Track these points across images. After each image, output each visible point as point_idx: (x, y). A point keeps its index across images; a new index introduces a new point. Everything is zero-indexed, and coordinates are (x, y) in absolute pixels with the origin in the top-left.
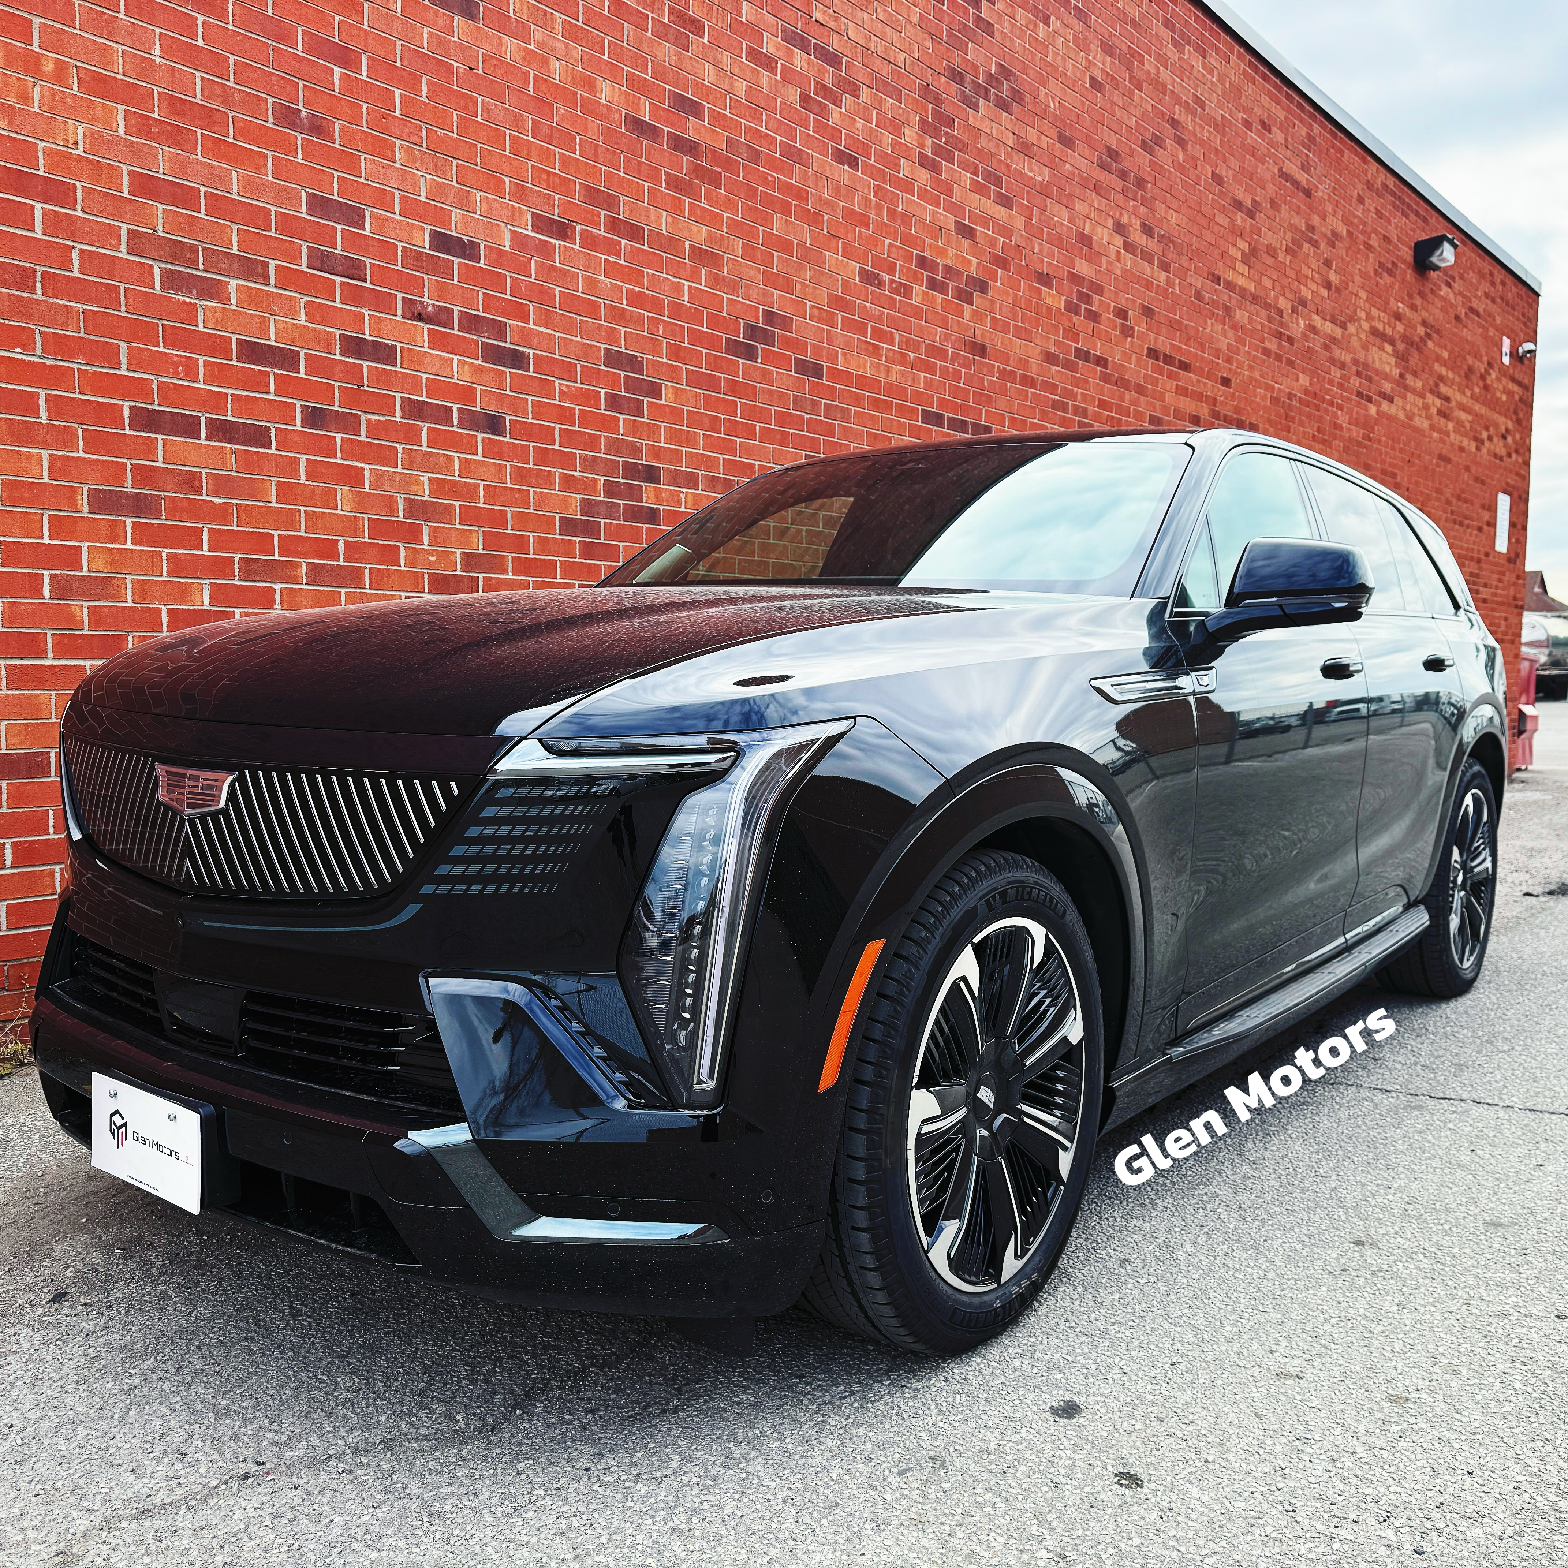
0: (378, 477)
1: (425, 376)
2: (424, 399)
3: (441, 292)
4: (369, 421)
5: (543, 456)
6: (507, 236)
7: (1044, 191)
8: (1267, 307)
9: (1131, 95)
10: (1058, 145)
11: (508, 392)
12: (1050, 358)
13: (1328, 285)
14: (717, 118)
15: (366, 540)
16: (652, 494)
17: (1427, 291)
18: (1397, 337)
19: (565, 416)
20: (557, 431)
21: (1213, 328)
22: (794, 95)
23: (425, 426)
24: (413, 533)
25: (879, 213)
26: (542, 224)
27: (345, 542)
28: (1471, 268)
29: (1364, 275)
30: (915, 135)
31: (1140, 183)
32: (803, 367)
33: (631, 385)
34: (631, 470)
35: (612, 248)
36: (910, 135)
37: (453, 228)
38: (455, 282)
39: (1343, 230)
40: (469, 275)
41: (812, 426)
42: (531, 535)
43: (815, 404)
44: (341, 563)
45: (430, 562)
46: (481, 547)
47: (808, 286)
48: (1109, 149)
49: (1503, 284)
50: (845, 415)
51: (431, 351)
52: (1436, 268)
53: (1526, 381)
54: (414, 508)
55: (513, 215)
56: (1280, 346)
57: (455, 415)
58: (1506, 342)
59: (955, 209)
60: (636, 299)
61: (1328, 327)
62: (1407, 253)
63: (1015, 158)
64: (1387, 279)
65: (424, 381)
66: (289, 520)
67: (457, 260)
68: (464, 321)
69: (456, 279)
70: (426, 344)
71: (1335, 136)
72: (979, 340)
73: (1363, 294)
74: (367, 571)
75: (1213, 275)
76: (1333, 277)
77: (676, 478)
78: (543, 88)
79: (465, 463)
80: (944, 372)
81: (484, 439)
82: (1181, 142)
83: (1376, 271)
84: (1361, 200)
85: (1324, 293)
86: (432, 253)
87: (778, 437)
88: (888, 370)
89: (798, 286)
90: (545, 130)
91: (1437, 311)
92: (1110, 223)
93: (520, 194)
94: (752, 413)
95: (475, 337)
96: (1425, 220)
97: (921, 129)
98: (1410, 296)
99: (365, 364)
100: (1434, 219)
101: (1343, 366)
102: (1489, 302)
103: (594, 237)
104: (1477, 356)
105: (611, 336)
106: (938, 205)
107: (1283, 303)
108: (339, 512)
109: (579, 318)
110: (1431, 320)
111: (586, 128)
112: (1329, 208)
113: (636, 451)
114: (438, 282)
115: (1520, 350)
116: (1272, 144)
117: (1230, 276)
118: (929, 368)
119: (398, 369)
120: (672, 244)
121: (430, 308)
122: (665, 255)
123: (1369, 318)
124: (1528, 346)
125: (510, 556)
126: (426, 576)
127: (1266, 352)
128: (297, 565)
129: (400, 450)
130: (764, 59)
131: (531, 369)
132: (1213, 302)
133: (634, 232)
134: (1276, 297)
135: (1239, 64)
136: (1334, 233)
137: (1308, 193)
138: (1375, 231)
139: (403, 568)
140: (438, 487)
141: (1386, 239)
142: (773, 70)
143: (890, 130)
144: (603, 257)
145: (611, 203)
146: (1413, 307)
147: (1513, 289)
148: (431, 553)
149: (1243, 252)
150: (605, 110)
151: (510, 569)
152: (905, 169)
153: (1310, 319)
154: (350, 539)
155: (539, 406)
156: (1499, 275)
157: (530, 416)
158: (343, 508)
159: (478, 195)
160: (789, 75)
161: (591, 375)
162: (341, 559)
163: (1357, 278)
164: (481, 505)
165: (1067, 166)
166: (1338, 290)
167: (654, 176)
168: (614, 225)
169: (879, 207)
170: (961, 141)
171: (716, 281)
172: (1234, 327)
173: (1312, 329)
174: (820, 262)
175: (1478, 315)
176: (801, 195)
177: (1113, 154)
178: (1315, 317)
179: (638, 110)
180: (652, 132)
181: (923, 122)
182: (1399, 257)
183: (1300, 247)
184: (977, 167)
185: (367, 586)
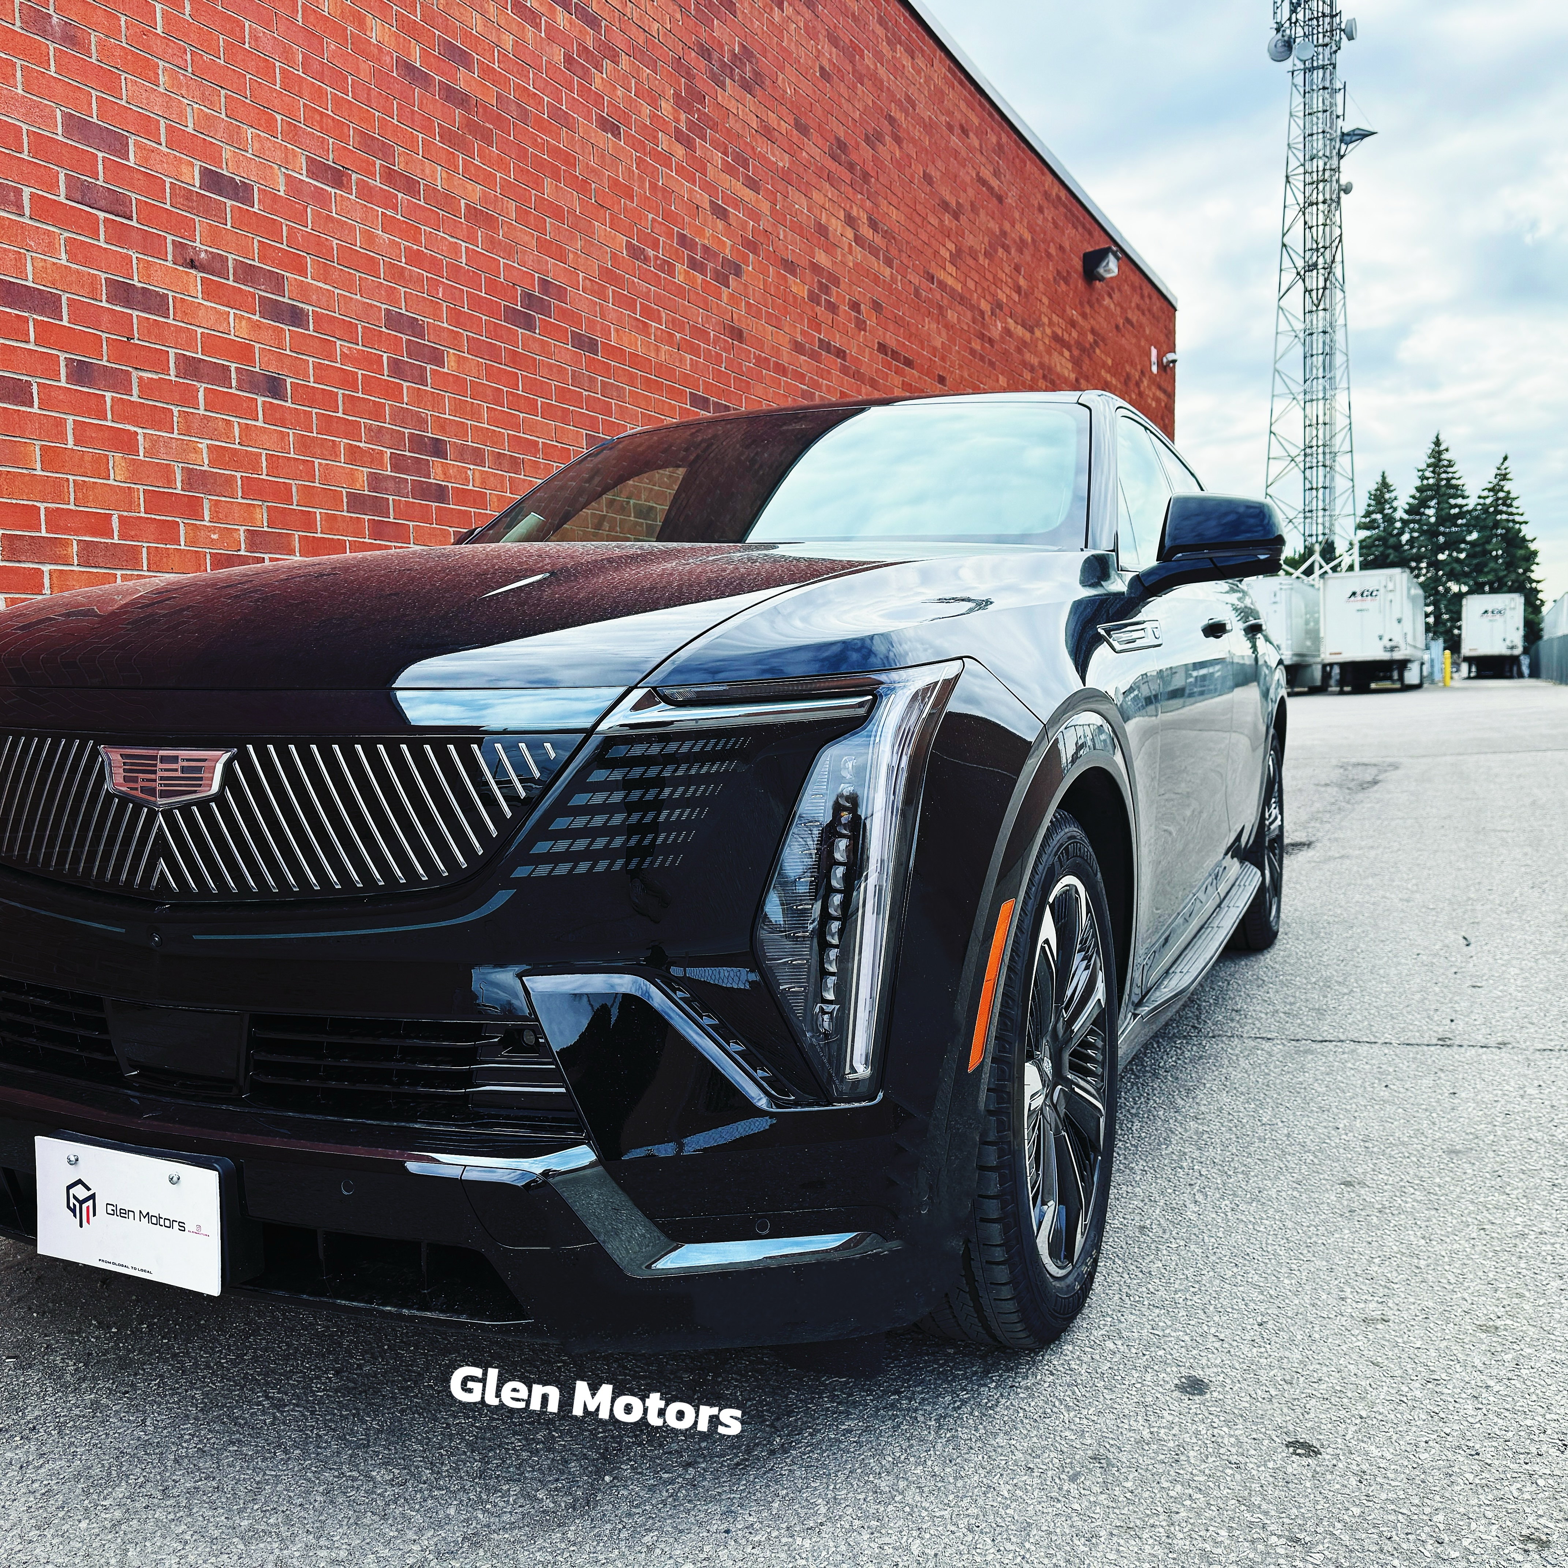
0: (154, 444)
1: (200, 330)
2: (200, 356)
3: (214, 236)
4: (140, 378)
5: (328, 424)
6: (282, 180)
7: (786, 177)
8: (972, 308)
9: (854, 89)
10: (795, 132)
11: (288, 352)
12: (798, 348)
13: (1018, 289)
14: (487, 71)
15: (143, 515)
16: (439, 470)
17: (1094, 300)
18: (1072, 342)
19: (348, 381)
20: (340, 396)
21: (929, 326)
22: (559, 56)
23: (202, 387)
24: (193, 508)
25: (641, 187)
26: (316, 169)
27: (120, 517)
28: (1126, 281)
29: (1046, 282)
30: (670, 108)
31: (866, 176)
32: (579, 341)
33: (414, 350)
34: (417, 443)
35: (389, 202)
36: (666, 108)
37: (224, 166)
38: (229, 227)
39: (1028, 237)
40: (244, 219)
41: (591, 403)
42: (318, 511)
43: (592, 380)
44: (116, 540)
45: (213, 540)
46: (265, 524)
47: (579, 256)
48: (838, 140)
49: (1150, 298)
50: (620, 394)
51: (205, 303)
52: (1101, 279)
53: (1169, 389)
54: (193, 478)
55: (286, 156)
56: (982, 345)
57: (233, 375)
58: (1154, 352)
59: (709, 188)
60: (415, 258)
61: (1019, 331)
62: (1078, 263)
63: (760, 141)
64: (1063, 287)
65: (199, 336)
66: (57, 490)
67: (229, 203)
68: (240, 271)
69: (229, 224)
70: (200, 296)
71: (1019, 147)
72: (736, 324)
73: (1045, 300)
74: (144, 550)
75: (928, 273)
76: (1022, 282)
77: (463, 453)
78: (312, 18)
79: (246, 430)
80: (708, 354)
81: (264, 402)
82: (898, 140)
83: (1055, 279)
84: (1041, 210)
85: (1016, 298)
86: (202, 192)
87: (559, 413)
88: (658, 349)
89: (571, 256)
90: (316, 66)
91: (1101, 320)
92: (842, 215)
93: (293, 133)
94: (532, 386)
95: (251, 290)
96: (1090, 233)
97: (676, 103)
98: (1081, 303)
99: (135, 313)
100: (1097, 232)
101: (1032, 369)
102: (1139, 313)
103: (371, 188)
104: (1133, 364)
105: (391, 296)
106: (694, 184)
107: (984, 306)
108: (111, 482)
109: (358, 274)
110: (1097, 327)
111: (358, 68)
112: (1017, 215)
113: (421, 422)
114: (211, 225)
115: (1165, 360)
116: (970, 149)
117: (941, 275)
118: (694, 350)
119: (170, 321)
120: (448, 200)
121: (203, 255)
122: (441, 212)
123: (1051, 323)
124: (1171, 356)
125: (297, 534)
126: (208, 556)
127: (973, 352)
128: (67, 543)
129: (176, 414)
130: (528, 13)
131: (311, 328)
132: (928, 300)
133: (410, 186)
134: (979, 299)
135: (940, 69)
136: (1022, 240)
137: (1000, 199)
138: (1053, 240)
139: (183, 547)
140: (218, 455)
141: (1061, 248)
142: (537, 26)
143: (648, 100)
144: (380, 210)
145: (386, 152)
146: (1084, 315)
147: (1158, 303)
148: (213, 530)
149: (951, 252)
150: (376, 51)
151: (297, 550)
152: (664, 142)
153: (1006, 323)
154: (125, 514)
155: (321, 369)
156: (1147, 289)
157: (312, 380)
158: (116, 477)
159: (249, 132)
160: (553, 36)
161: (372, 338)
162: (116, 537)
163: (1041, 285)
164: (264, 477)
165: (804, 154)
166: (1026, 296)
167: (427, 127)
168: (389, 176)
169: (641, 180)
170: (712, 120)
171: (492, 243)
172: (948, 326)
173: (1007, 331)
174: (589, 232)
175: (1132, 325)
176: (571, 161)
177: (842, 145)
178: (1009, 320)
179: (409, 54)
180: (425, 80)
181: (677, 95)
182: (1072, 267)
183: (996, 251)
184: (726, 148)
185: (145, 568)
